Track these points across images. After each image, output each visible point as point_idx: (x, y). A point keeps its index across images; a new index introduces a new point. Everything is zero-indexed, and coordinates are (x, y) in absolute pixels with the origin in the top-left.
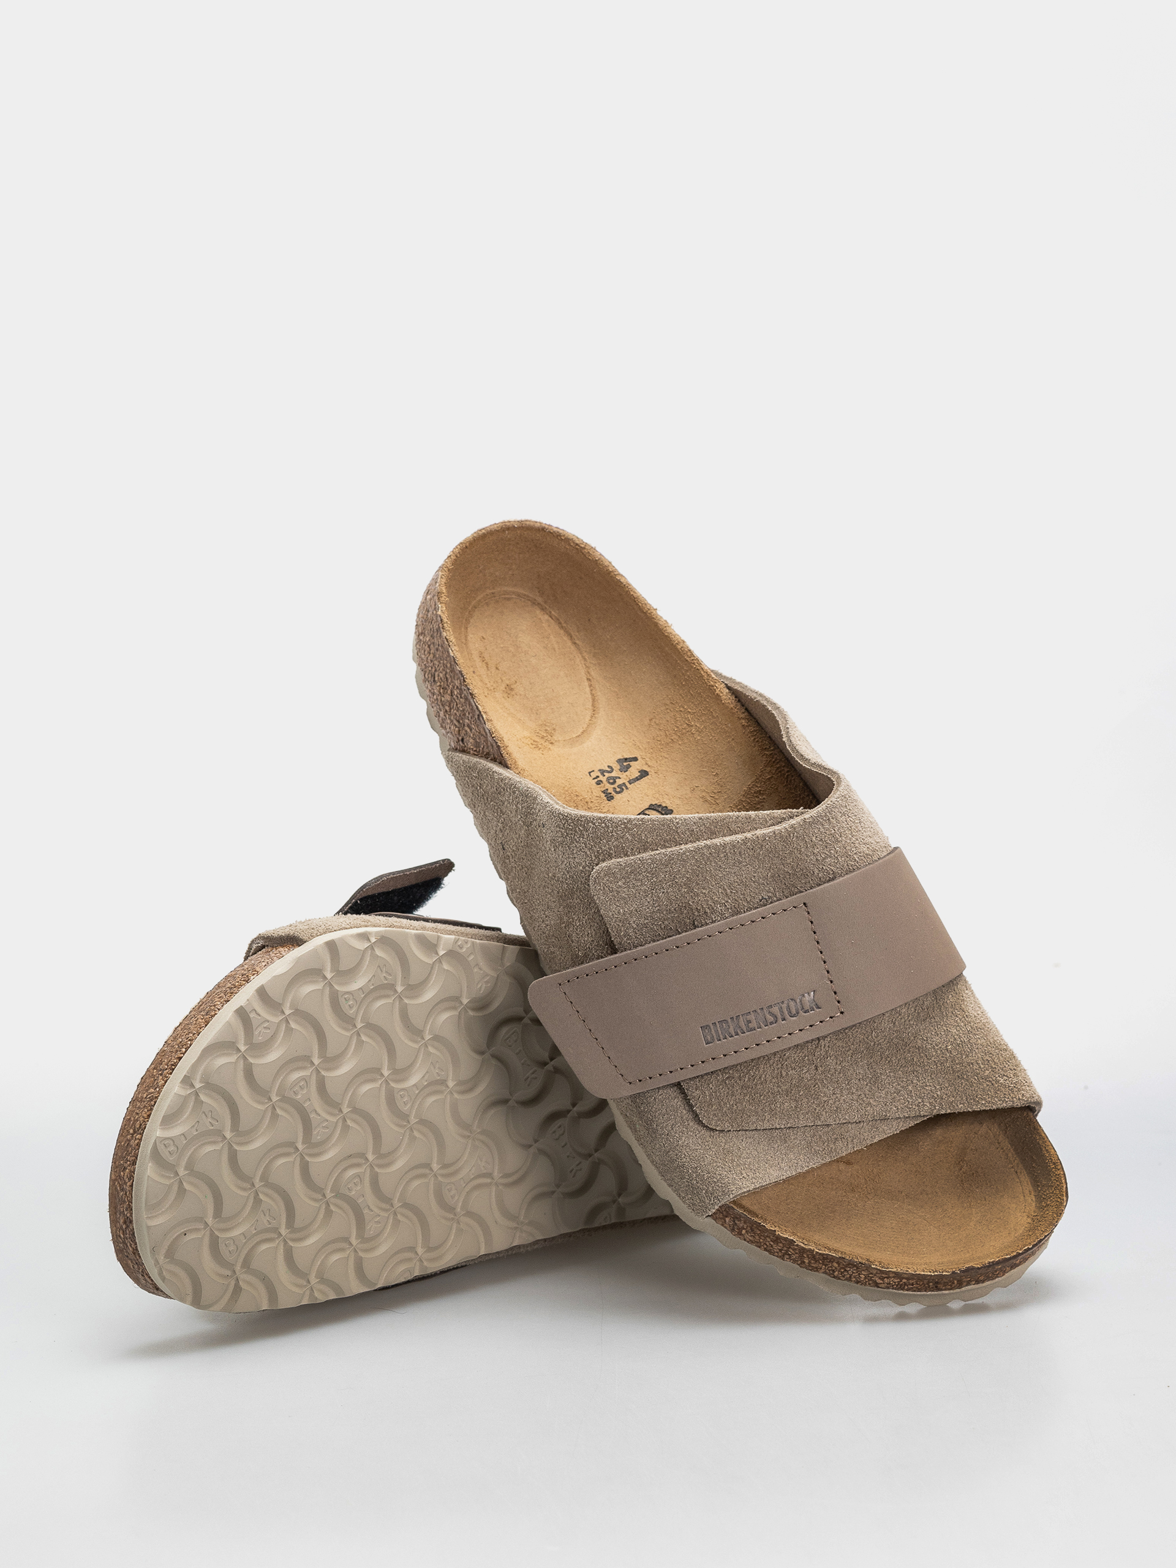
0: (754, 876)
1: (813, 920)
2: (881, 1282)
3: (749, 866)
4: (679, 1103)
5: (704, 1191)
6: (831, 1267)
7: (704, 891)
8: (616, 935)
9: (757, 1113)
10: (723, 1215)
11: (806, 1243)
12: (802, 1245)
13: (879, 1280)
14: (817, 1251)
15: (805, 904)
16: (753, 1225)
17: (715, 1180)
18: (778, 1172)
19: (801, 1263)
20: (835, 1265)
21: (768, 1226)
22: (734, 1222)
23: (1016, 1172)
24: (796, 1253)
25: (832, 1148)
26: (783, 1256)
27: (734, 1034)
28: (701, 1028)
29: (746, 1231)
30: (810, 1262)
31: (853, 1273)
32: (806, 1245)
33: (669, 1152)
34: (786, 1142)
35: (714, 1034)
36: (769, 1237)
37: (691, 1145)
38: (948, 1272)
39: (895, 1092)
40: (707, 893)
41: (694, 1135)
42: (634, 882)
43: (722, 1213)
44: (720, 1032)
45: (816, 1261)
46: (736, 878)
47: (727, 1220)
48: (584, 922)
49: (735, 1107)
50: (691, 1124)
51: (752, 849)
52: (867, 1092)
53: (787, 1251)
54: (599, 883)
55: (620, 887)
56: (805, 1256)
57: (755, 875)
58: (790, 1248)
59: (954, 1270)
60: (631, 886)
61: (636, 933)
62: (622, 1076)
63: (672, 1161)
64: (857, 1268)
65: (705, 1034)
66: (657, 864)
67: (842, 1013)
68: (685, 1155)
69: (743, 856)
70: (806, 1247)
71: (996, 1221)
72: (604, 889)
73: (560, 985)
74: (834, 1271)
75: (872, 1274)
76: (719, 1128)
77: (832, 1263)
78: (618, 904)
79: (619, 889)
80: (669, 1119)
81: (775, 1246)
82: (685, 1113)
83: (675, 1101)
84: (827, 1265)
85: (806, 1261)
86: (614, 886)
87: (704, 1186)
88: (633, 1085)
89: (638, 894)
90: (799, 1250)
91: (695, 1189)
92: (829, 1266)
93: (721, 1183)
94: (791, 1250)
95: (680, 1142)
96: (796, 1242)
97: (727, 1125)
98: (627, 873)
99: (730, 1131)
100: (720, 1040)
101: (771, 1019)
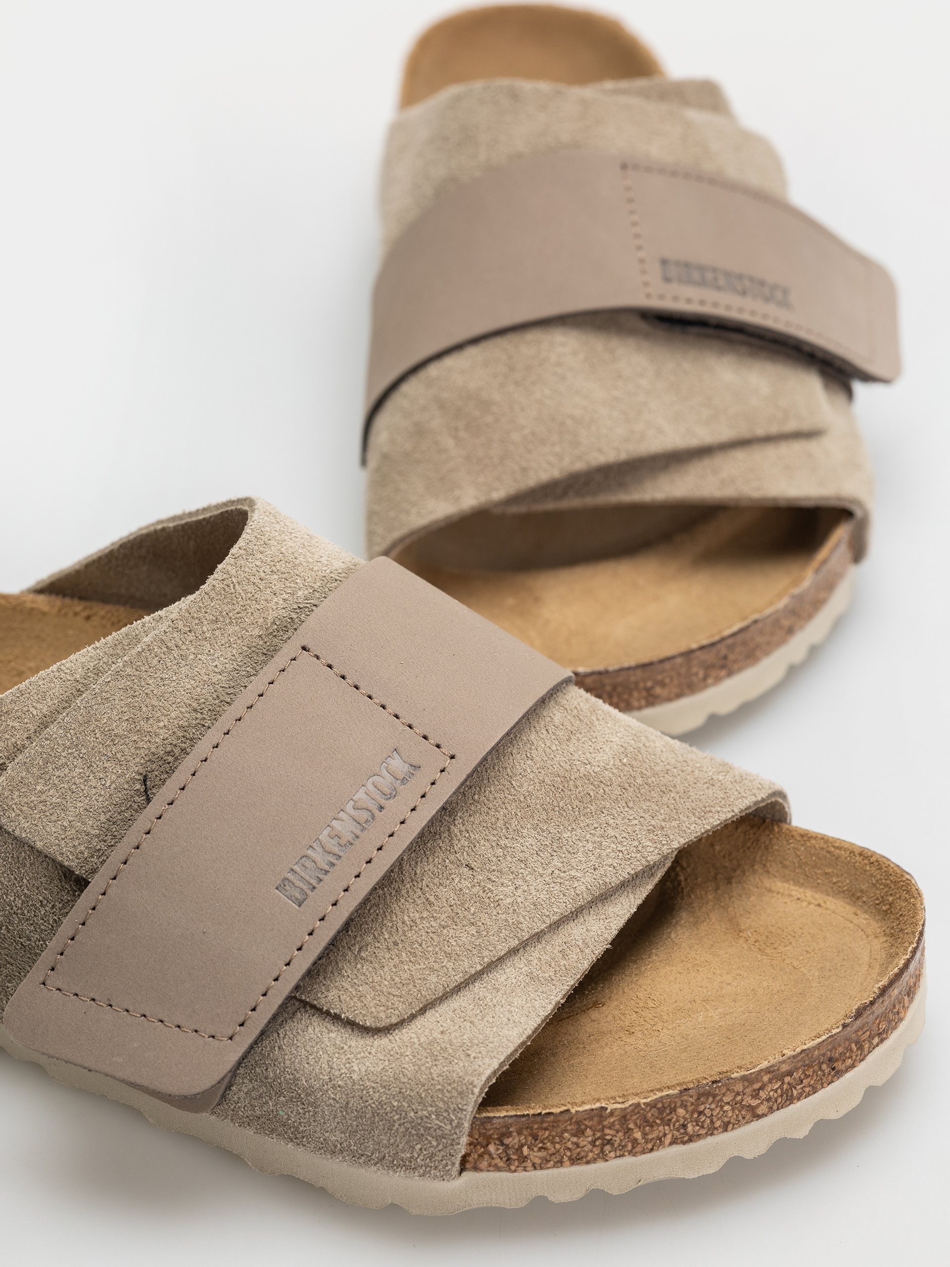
0: (216, 666)
1: (330, 662)
2: (758, 1101)
3: (200, 656)
4: (317, 1030)
5: (433, 1117)
6: (678, 1121)
7: (162, 724)
8: (79, 863)
9: (432, 969)
10: (482, 1146)
11: (621, 1100)
12: (619, 1106)
13: (753, 1101)
14: (644, 1101)
15: (304, 648)
16: (531, 1128)
17: (439, 1087)
18: (515, 1029)
19: (633, 1148)
20: (681, 1112)
21: (556, 1110)
22: (503, 1144)
23: (819, 905)
24: (618, 1131)
25: (565, 965)
26: (602, 1151)
27: (327, 868)
28: (277, 888)
29: (529, 1147)
30: (645, 1135)
31: (712, 1110)
32: (623, 1103)
33: (348, 1103)
34: (498, 990)
35: (301, 885)
36: (566, 1131)
37: (372, 1069)
38: (838, 1027)
39: (595, 848)
40: (166, 723)
41: (367, 1054)
42: (57, 774)
43: (479, 1143)
44: (307, 878)
45: (652, 1126)
46: (193, 682)
47: (492, 1148)
48: (26, 891)
49: (397, 979)
50: (353, 1043)
51: (190, 631)
52: (560, 865)
53: (602, 1138)
54: (10, 807)
55: (42, 792)
56: (631, 1126)
57: (216, 663)
58: (604, 1127)
59: (842, 1021)
60: (56, 782)
61: (105, 841)
62: (213, 1037)
63: (361, 1115)
64: (714, 1096)
65: (287, 893)
66: (74, 729)
67: (452, 757)
68: (373, 1088)
69: (184, 647)
70: (627, 1105)
71: (842, 965)
72: (21, 811)
73: (44, 984)
74: (684, 1126)
75: (738, 1094)
76: (394, 1020)
77: (675, 1111)
78: (54, 818)
79: (44, 797)
80: (318, 1060)
81: (583, 1142)
82: (334, 1036)
83: (310, 1029)
84: (670, 1120)
85: (638, 1135)
86: (33, 798)
87: (430, 1109)
88: (237, 1038)
89: (74, 787)
90: (618, 1120)
91: (419, 1124)
92: (674, 1120)
93: (450, 1084)
94: (607, 1131)
95: (355, 1077)
96: (607, 1108)
97: (403, 1009)
98: (40, 768)
99: (413, 1017)
100: (314, 888)
101: (365, 815)
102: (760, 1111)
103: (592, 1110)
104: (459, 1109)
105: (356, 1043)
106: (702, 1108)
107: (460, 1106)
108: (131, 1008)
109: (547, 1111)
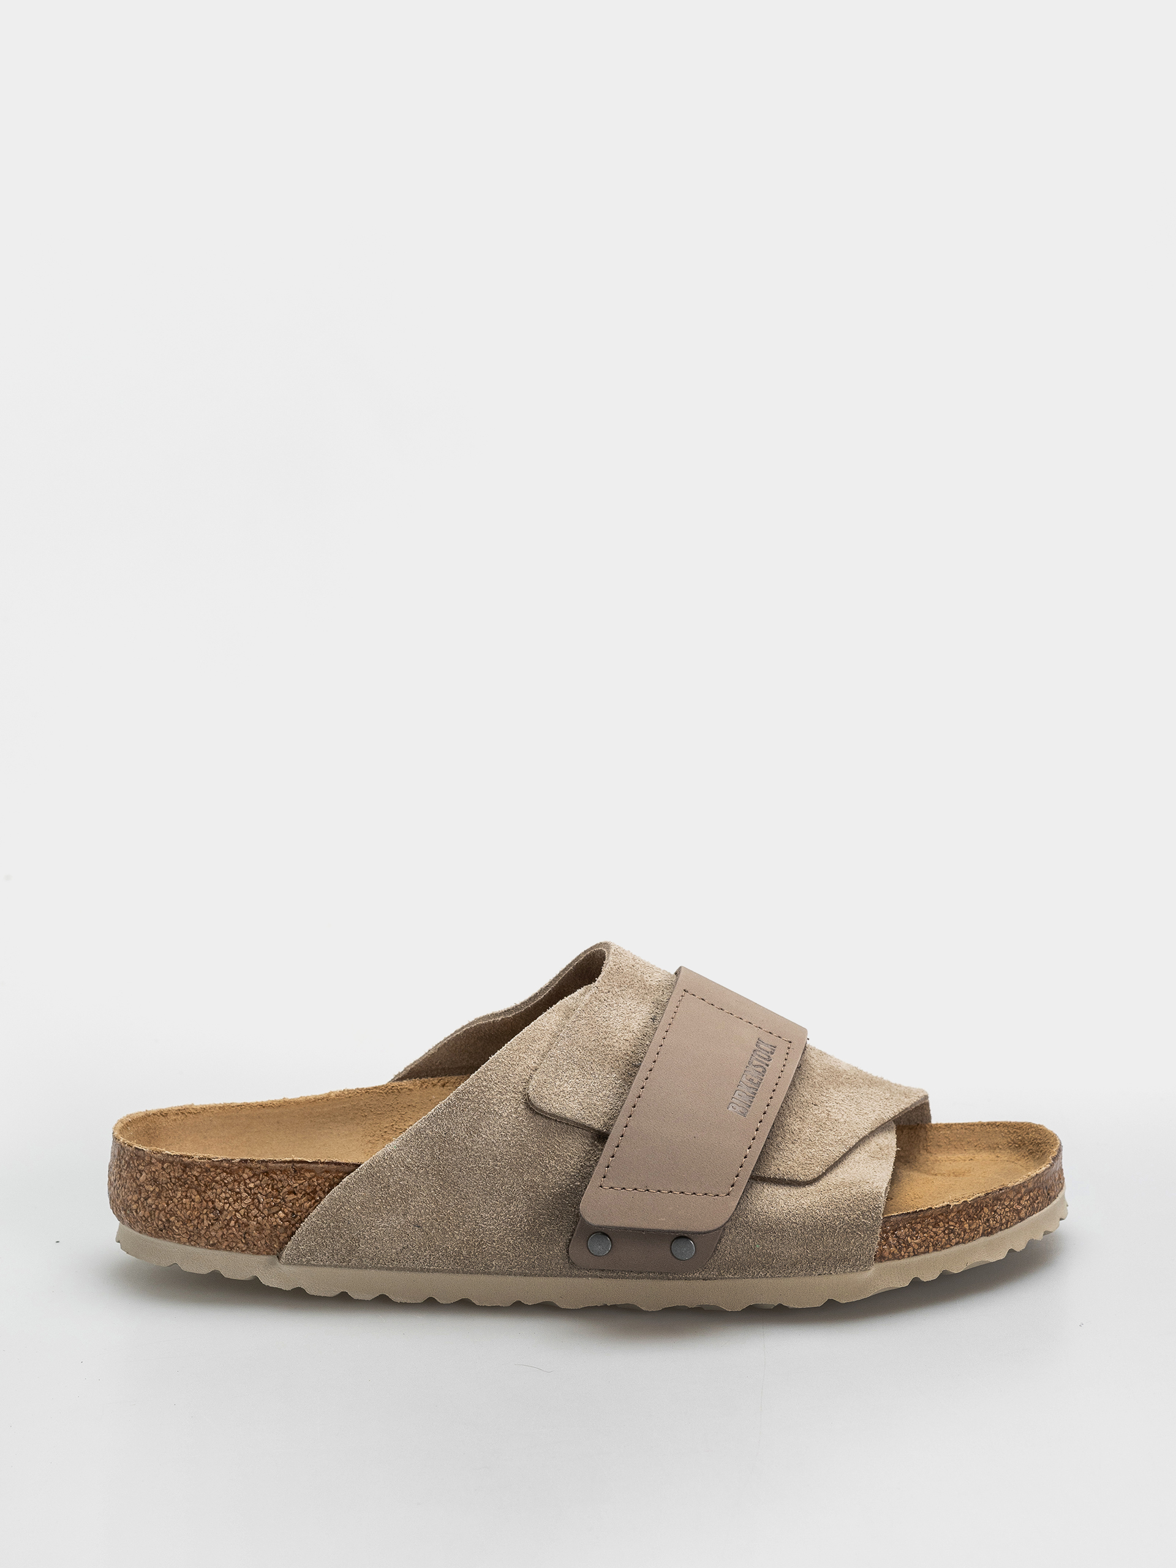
1: (702, 997)
4: (771, 1190)
5: (861, 1217)
6: (985, 1217)
11: (956, 1199)
12: (956, 1204)
15: (685, 991)
17: (859, 1199)
19: (965, 1236)
24: (956, 1223)
26: (949, 1239)
27: (752, 1095)
29: (910, 1238)
30: (969, 1227)
32: (957, 1201)
33: (804, 1223)
35: (741, 1105)
41: (807, 1195)
42: (565, 1076)
44: (744, 1101)
45: (972, 1221)
47: (891, 1241)
53: (948, 1229)
55: (559, 1086)
56: (962, 1219)
58: (949, 1220)
60: (566, 1079)
61: (607, 1106)
62: (719, 1195)
65: (736, 1110)
66: (565, 1049)
67: (790, 1042)
68: (818, 1210)
70: (959, 1203)
73: (601, 1187)
76: (816, 1176)
77: (983, 1209)
78: (572, 1099)
79: (561, 1089)
80: (778, 1203)
81: (940, 1231)
82: (781, 1191)
83: (765, 1190)
84: (981, 1216)
85: (966, 1226)
86: (556, 1090)
87: (857, 1213)
88: (733, 1193)
89: (577, 1080)
90: (956, 1215)
91: (853, 1225)
92: (983, 1216)
93: (866, 1196)
94: (951, 1223)
95: (805, 1207)
96: (950, 1206)
97: (819, 1170)
98: (554, 1073)
99: (824, 1174)
100: (750, 1106)
101: (760, 1069)
102: (1022, 1214)
103: (943, 1207)
104: (876, 1207)
105: (796, 1192)
106: (995, 1208)
107: (877, 1206)
108: (661, 1189)
109: (920, 1209)
